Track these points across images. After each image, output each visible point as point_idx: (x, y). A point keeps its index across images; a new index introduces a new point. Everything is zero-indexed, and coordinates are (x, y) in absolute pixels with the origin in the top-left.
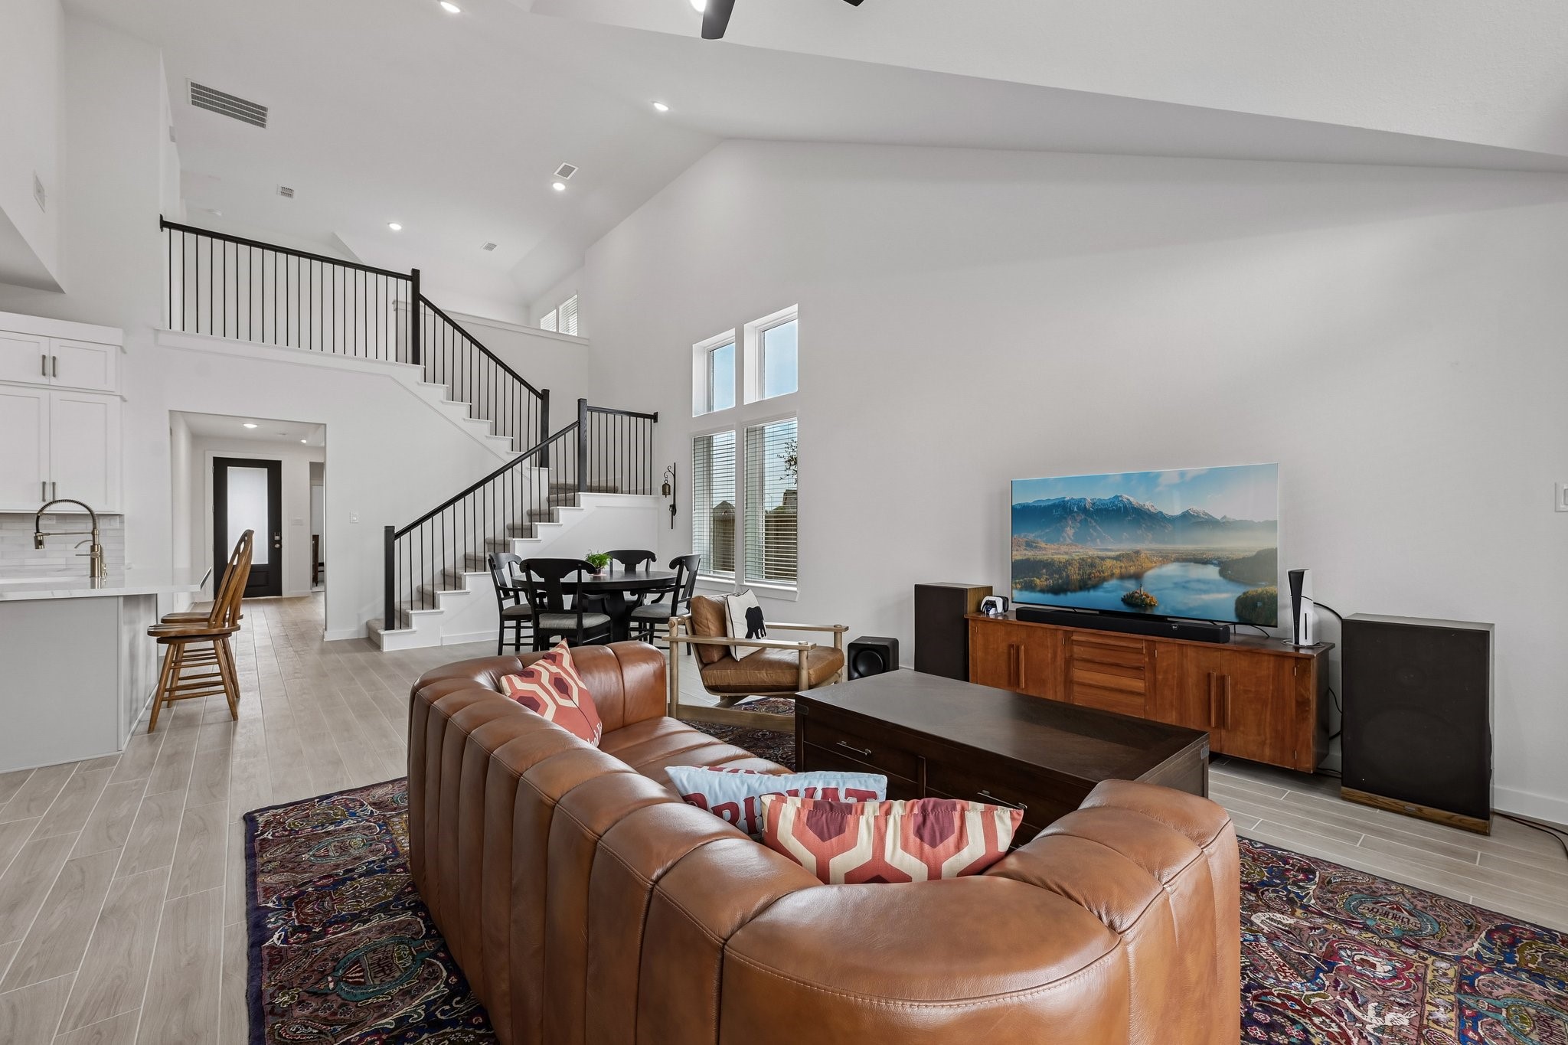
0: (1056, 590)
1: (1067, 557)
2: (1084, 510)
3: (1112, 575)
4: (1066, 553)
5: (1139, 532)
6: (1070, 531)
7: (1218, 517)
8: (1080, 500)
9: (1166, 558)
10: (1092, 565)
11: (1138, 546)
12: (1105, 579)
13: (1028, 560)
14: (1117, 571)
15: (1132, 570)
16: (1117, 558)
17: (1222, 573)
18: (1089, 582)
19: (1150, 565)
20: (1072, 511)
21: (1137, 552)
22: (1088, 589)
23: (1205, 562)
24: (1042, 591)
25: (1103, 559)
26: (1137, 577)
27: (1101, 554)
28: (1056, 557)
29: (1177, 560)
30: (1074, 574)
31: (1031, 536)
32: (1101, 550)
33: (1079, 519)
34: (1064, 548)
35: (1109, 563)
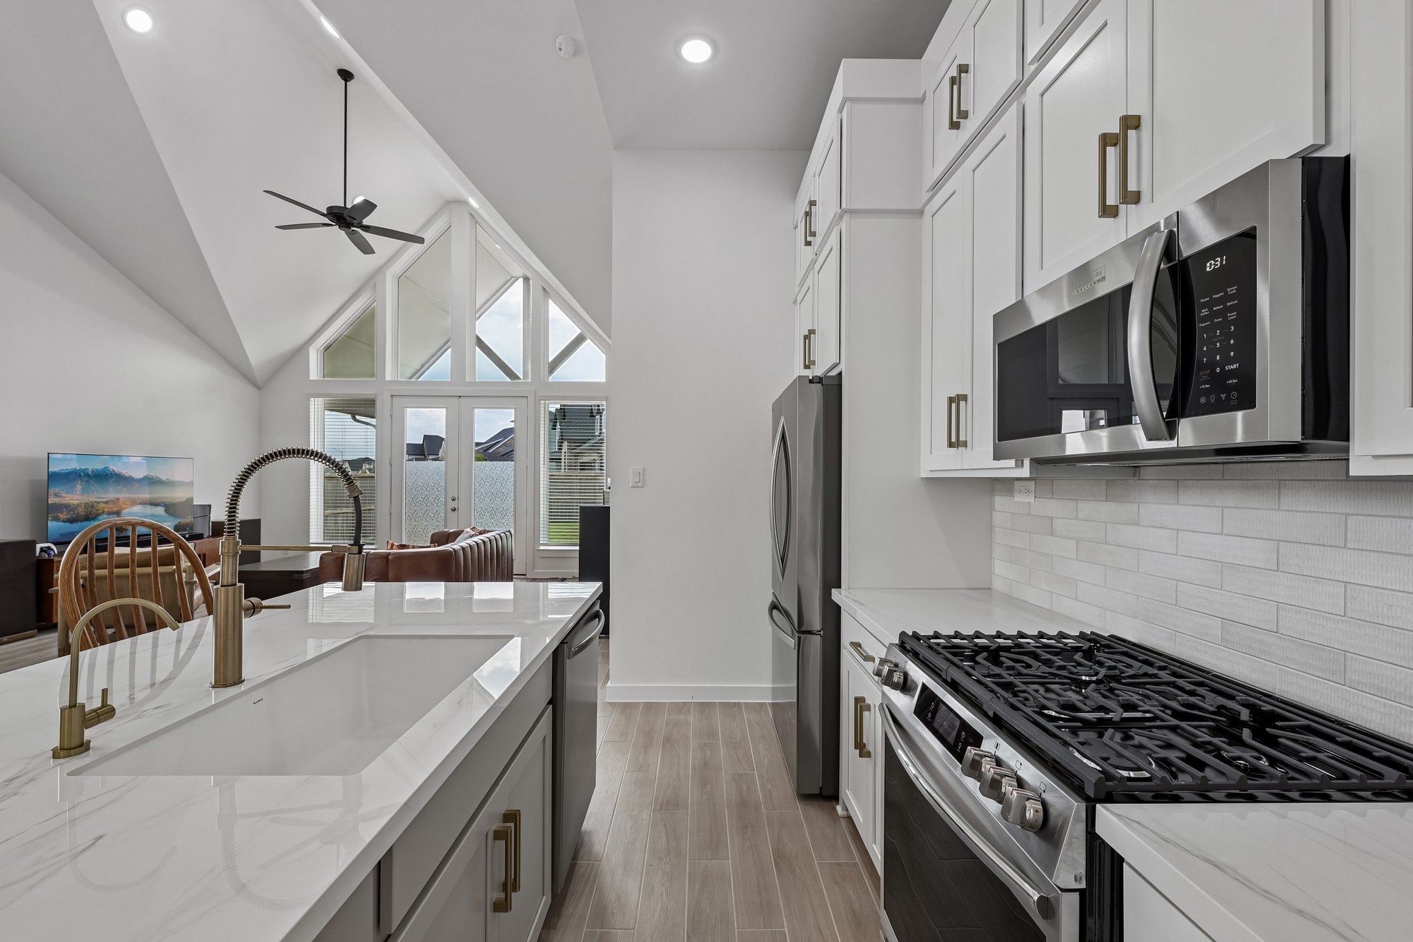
0: (71, 521)
1: (78, 502)
2: (87, 475)
3: (103, 512)
4: (77, 500)
5: (119, 487)
6: (79, 487)
7: (164, 478)
8: (85, 469)
9: (134, 503)
10: (92, 507)
11: (118, 496)
12: (99, 515)
13: (55, 504)
14: (106, 510)
15: (115, 509)
16: (106, 503)
17: (166, 511)
18: (91, 516)
19: (125, 506)
20: (80, 476)
21: (118, 499)
22: (90, 520)
23: (157, 505)
24: (64, 521)
25: (98, 503)
26: (118, 513)
27: (97, 500)
28: (71, 502)
29: (141, 504)
30: (81, 511)
31: (57, 490)
32: (97, 498)
33: (84, 480)
34: (76, 497)
35: (101, 505)
